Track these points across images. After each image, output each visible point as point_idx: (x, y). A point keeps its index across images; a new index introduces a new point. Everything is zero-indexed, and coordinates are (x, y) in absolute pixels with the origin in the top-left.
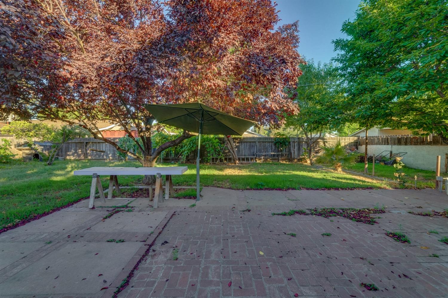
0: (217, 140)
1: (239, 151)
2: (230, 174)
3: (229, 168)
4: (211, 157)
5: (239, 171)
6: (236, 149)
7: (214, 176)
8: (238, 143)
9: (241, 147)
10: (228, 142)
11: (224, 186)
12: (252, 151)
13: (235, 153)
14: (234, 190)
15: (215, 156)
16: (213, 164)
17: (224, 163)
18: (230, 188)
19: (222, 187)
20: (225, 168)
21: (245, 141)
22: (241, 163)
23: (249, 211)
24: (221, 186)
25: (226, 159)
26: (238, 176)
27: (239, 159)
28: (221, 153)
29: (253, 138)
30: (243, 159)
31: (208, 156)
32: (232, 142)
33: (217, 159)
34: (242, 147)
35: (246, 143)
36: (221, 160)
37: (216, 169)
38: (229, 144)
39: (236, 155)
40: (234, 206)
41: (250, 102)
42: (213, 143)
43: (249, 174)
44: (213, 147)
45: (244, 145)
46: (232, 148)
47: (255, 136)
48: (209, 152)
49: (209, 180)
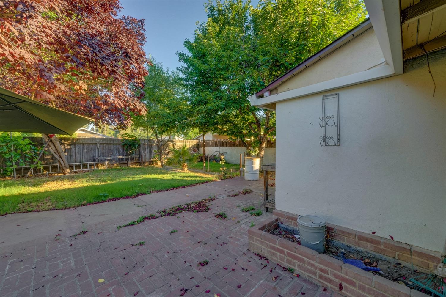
0: (27, 141)
1: (70, 156)
2: (53, 189)
3: (53, 181)
4: (15, 167)
5: (70, 183)
6: (66, 154)
7: (20, 196)
8: (68, 145)
9: (73, 150)
10: (50, 144)
11: (40, 208)
12: (91, 155)
13: (64, 159)
14: (60, 211)
15: (23, 165)
16: (19, 177)
17: (43, 175)
18: (54, 209)
19: (37, 211)
20: (43, 182)
21: (81, 142)
22: (75, 172)
23: (85, 233)
24: (35, 209)
25: (46, 168)
26: (69, 189)
27: (71, 167)
28: (36, 160)
29: (93, 139)
30: (78, 167)
31: (6, 166)
32: (58, 144)
33: (27, 170)
34: (76, 150)
35: (81, 146)
36: (36, 171)
37: (24, 184)
38: (52, 146)
39: (66, 161)
40: (59, 233)
41: (83, 92)
42: (17, 145)
43: (86, 184)
44: (19, 151)
45: (79, 148)
46: (58, 152)
47: (97, 136)
48: (10, 160)
49: (6, 204)
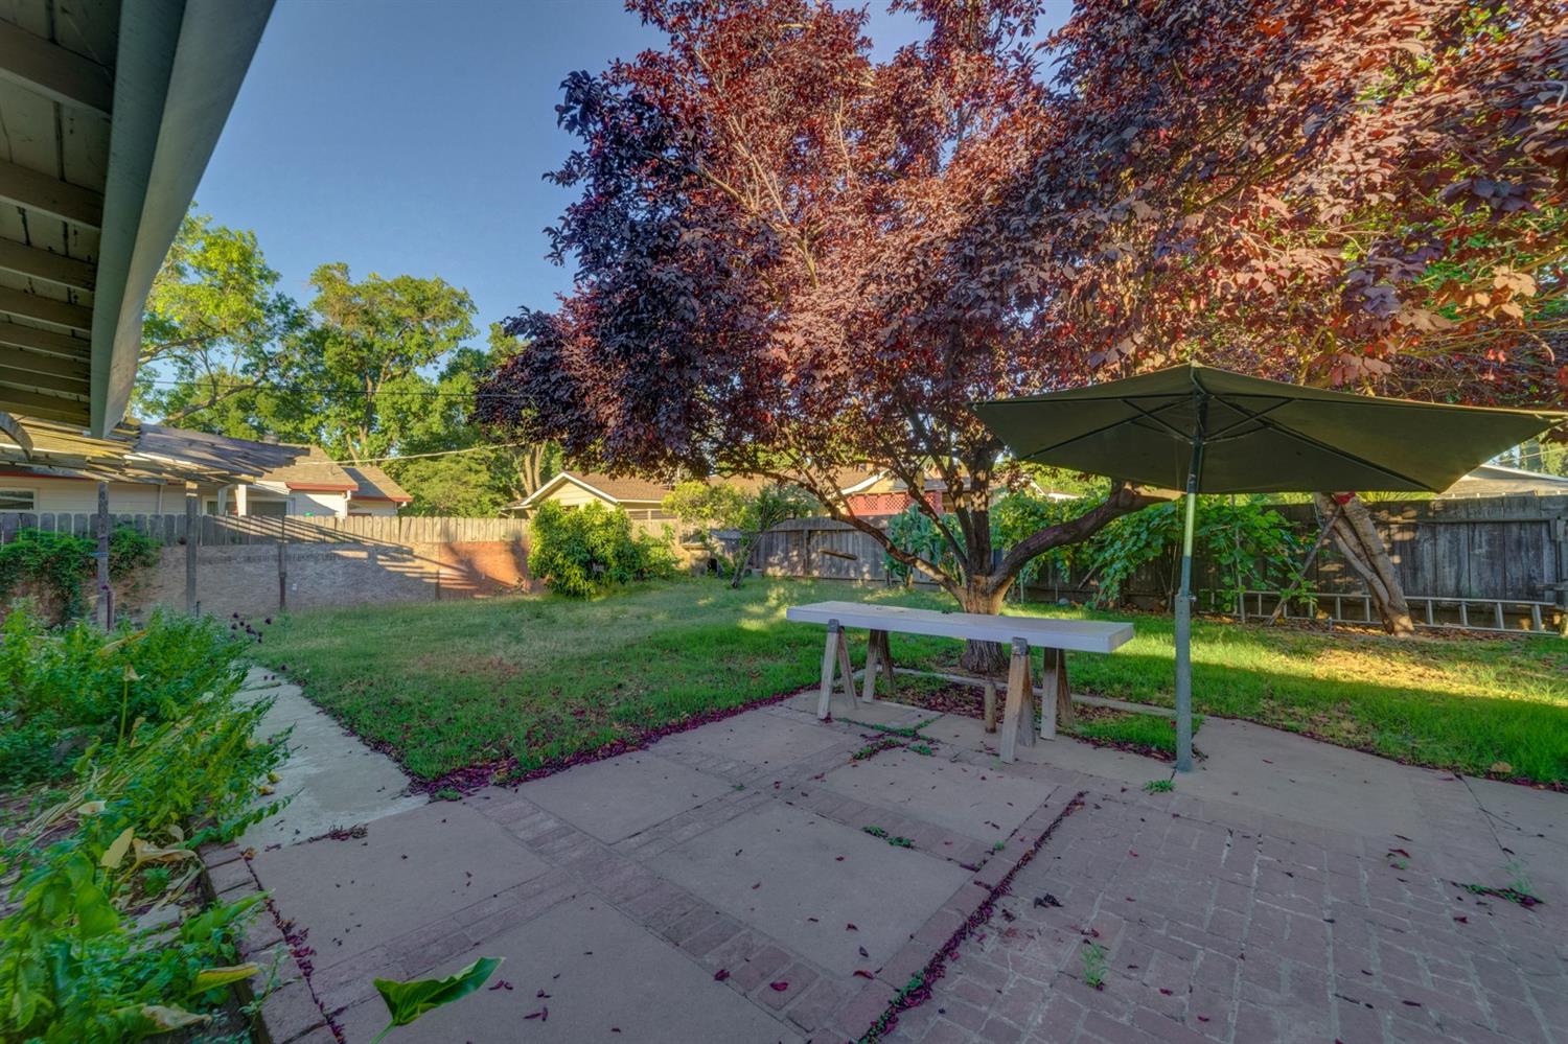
0: (1272, 516)
1: (1411, 567)
2: (1357, 677)
3: (1351, 649)
4: (1242, 590)
5: (1420, 670)
6: (1397, 559)
7: (1260, 675)
8: (1403, 528)
9: (1427, 546)
10: (1340, 524)
11: (1320, 731)
12: (1516, 571)
13: (1389, 578)
14: (1392, 764)
15: (1262, 589)
16: (1251, 620)
17: (1315, 623)
18: (1366, 749)
19: (1312, 736)
20: (1321, 646)
21: (1463, 515)
22: (1435, 632)
23: (1527, 901)
24: (1306, 727)
25: (1326, 605)
26: (1417, 692)
27: (1417, 612)
28: (1294, 576)
29: (1526, 501)
30: (1443, 612)
31: (1225, 586)
32: (1366, 525)
33: (1271, 601)
34: (1437, 549)
35: (1463, 532)
36: (1296, 608)
37: (1270, 644)
38: (1347, 533)
39: (1397, 588)
40: (1399, 843)
41: (1512, 309)
42: (1249, 529)
43: (1495, 691)
44: (1252, 547)
45: (1454, 541)
46: (1367, 553)
47: (1542, 490)
48: (1231, 567)
49: (1232, 690)
